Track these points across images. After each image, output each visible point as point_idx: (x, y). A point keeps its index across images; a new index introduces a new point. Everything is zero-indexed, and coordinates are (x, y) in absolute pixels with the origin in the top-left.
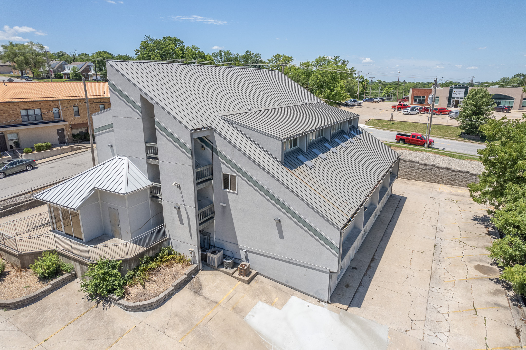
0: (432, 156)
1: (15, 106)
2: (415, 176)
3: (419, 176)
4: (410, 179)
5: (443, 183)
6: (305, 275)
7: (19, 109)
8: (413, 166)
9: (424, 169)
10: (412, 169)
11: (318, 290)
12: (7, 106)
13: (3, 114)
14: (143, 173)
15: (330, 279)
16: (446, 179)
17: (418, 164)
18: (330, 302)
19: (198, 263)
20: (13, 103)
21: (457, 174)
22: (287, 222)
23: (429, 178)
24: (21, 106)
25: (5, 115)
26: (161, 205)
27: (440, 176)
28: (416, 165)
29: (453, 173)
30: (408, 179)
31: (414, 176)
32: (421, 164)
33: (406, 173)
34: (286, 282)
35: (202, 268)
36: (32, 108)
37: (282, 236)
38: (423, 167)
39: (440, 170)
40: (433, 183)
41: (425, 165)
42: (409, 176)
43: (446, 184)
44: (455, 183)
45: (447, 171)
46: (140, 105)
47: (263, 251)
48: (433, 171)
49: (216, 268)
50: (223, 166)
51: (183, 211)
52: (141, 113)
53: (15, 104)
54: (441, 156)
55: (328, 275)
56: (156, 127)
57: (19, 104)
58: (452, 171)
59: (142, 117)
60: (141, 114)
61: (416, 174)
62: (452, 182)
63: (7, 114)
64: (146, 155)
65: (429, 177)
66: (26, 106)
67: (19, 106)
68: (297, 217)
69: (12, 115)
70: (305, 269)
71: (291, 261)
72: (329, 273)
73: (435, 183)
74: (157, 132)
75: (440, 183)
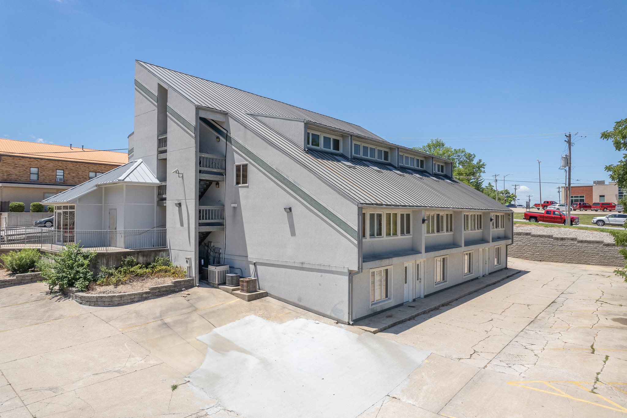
0: (574, 231)
1: (85, 167)
2: (549, 256)
3: (555, 255)
4: (543, 261)
5: (593, 263)
6: (320, 284)
7: (88, 170)
8: (545, 243)
9: (561, 246)
10: (544, 247)
11: (336, 305)
12: (77, 166)
13: (72, 174)
14: (153, 172)
15: (350, 284)
16: (596, 258)
17: (552, 238)
18: (351, 323)
19: (194, 276)
20: (83, 164)
21: (613, 248)
22: (299, 209)
23: (570, 258)
24: (91, 167)
25: (74, 175)
26: (165, 207)
27: (587, 253)
28: (548, 241)
29: (607, 248)
30: (540, 261)
31: (547, 256)
32: (557, 239)
33: (536, 252)
34: (298, 300)
35: (199, 283)
36: (101, 171)
37: (293, 233)
38: (560, 243)
39: (585, 245)
40: (577, 263)
41: (562, 239)
42: (541, 256)
43: (598, 265)
44: (612, 262)
45: (596, 245)
46: (156, 94)
47: (273, 260)
48: (575, 247)
49: (216, 286)
50: (236, 155)
51: (183, 207)
52: (157, 102)
53: (85, 165)
54: (589, 231)
55: (346, 278)
56: (168, 113)
57: (90, 165)
58: (604, 245)
59: (158, 107)
60: (156, 104)
61: (551, 252)
62: (606, 261)
63: (76, 174)
64: (158, 149)
65: (570, 256)
66: (95, 168)
67: (89, 168)
68: (308, 200)
69: (80, 175)
70: (320, 274)
71: (305, 266)
72: (348, 274)
73: (581, 263)
74: (168, 119)
75: (589, 264)
